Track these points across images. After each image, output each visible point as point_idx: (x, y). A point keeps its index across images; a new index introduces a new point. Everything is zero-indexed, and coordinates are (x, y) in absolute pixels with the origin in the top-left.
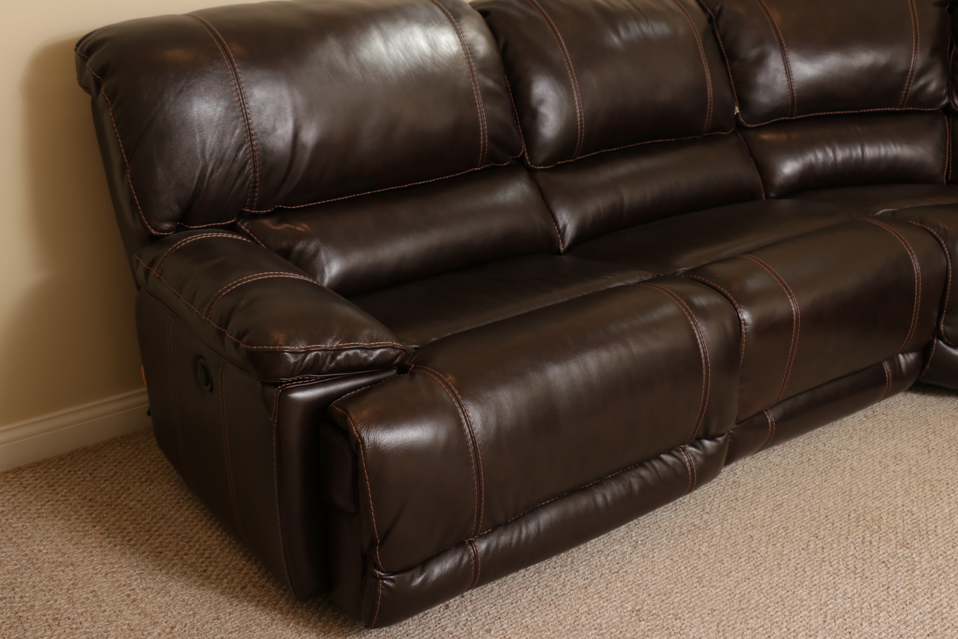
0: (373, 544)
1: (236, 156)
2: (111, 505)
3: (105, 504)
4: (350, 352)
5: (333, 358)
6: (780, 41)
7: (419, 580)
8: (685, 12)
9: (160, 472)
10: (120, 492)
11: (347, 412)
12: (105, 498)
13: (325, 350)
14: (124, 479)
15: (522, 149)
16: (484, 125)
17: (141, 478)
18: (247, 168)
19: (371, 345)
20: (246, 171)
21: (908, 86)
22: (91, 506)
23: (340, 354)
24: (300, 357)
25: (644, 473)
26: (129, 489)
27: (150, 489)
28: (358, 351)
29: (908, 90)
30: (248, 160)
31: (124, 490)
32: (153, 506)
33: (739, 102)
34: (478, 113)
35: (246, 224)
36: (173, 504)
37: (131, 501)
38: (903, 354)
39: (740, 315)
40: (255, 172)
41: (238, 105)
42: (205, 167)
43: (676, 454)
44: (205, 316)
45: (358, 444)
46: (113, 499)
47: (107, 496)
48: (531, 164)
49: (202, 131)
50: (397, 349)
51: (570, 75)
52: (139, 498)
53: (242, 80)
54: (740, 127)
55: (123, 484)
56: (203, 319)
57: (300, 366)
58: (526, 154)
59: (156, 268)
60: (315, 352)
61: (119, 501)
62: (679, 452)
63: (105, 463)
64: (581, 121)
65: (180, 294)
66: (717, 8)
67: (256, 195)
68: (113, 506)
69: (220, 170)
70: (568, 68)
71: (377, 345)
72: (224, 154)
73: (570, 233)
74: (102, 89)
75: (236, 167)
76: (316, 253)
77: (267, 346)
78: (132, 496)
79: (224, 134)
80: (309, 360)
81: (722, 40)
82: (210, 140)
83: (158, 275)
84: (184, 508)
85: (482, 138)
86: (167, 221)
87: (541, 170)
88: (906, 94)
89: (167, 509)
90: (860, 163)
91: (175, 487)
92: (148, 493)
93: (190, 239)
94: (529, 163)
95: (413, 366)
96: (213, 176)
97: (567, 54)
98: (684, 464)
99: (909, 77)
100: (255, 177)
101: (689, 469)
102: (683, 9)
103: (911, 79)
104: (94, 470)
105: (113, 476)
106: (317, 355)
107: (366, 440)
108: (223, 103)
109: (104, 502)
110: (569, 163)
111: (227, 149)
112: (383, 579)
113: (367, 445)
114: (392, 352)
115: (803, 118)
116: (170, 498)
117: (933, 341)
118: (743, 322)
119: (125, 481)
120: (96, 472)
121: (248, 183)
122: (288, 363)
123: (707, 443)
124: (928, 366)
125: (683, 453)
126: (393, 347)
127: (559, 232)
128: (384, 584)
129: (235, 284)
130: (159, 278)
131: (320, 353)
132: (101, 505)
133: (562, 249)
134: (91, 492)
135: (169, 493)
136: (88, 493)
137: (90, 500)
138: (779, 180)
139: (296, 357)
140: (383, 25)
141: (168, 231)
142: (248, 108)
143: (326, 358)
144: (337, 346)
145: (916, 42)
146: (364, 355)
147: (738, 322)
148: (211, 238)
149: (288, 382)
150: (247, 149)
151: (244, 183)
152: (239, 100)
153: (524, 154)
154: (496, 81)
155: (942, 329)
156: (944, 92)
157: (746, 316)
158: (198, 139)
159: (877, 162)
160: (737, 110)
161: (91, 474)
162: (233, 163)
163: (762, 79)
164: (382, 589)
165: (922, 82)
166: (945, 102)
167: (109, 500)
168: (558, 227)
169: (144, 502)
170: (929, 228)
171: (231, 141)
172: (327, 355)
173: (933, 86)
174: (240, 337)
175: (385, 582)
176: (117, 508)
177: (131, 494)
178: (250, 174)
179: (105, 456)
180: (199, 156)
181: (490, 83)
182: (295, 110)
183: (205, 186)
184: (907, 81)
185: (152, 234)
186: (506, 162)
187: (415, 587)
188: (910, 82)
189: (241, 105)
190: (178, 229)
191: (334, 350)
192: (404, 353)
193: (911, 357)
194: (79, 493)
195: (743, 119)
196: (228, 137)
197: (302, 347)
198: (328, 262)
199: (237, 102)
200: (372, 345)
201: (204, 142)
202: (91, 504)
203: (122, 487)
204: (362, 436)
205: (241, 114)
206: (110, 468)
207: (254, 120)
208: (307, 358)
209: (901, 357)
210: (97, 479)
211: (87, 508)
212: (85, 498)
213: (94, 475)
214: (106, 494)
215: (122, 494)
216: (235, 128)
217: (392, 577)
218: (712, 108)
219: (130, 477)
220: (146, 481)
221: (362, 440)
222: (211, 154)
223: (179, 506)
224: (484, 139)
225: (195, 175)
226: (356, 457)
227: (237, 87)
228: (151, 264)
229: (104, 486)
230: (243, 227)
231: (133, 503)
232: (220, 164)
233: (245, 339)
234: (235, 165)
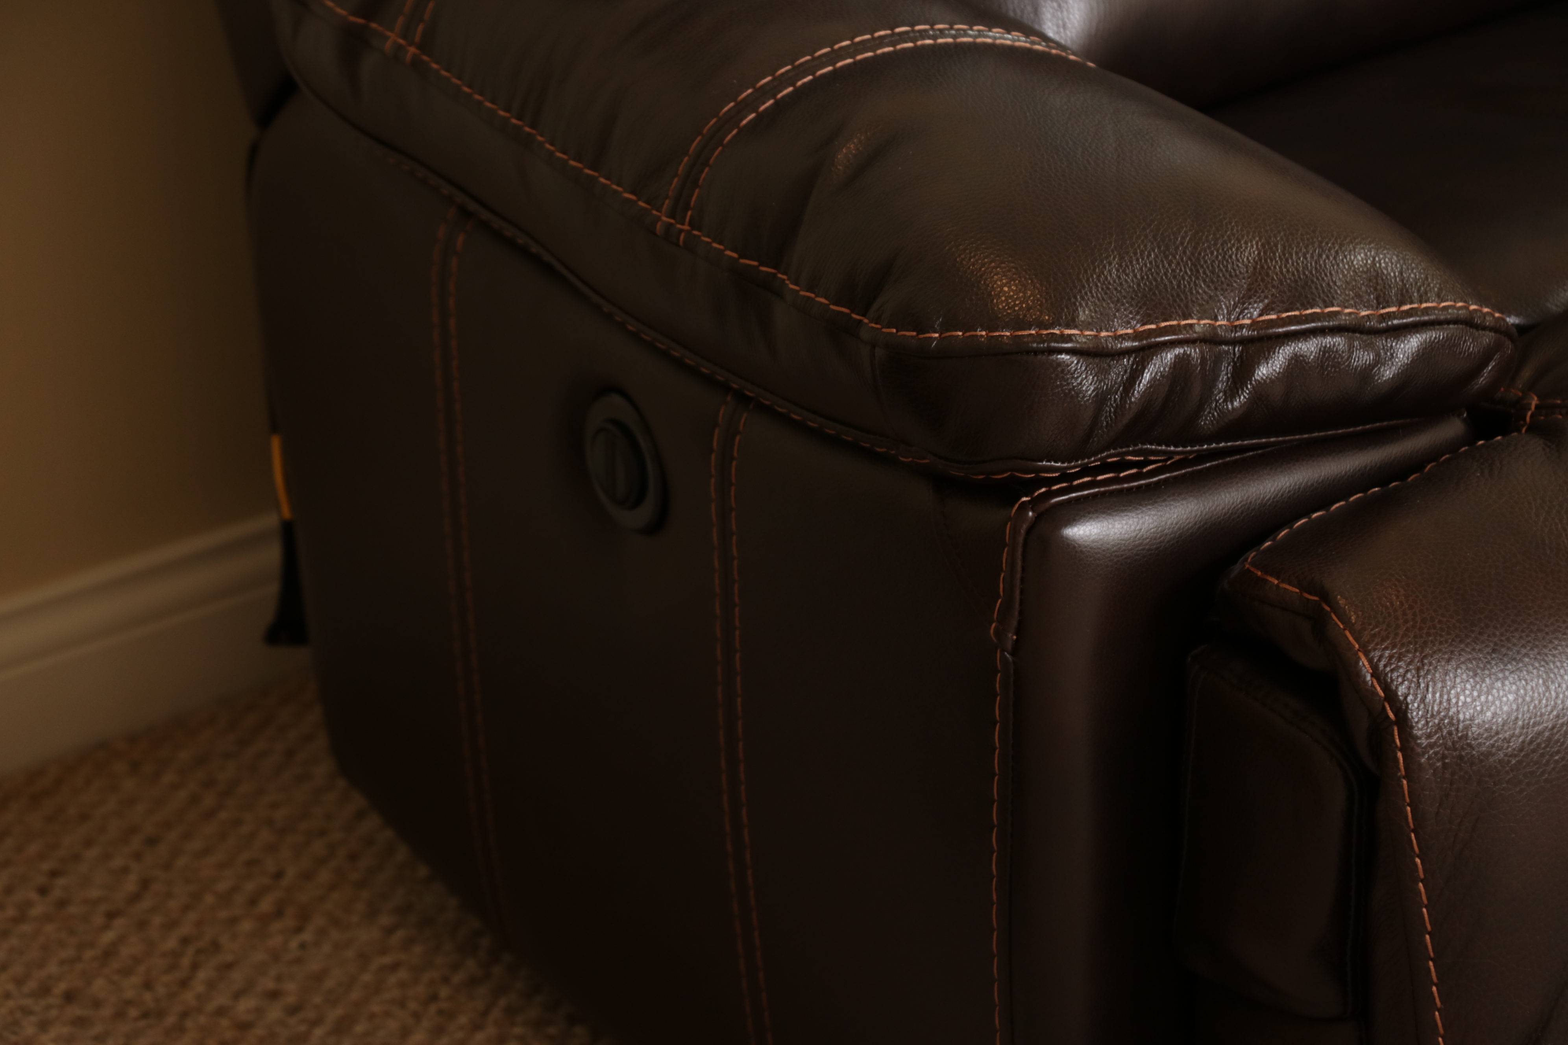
2: (160, 1014)
3: (133, 1012)
4: (1310, 347)
5: (1242, 371)
9: (325, 876)
10: (186, 961)
11: (1326, 597)
12: (130, 987)
13: (1211, 340)
14: (186, 908)
17: (253, 902)
19: (1383, 318)
22: (80, 1022)
23: (1266, 356)
24: (1117, 371)
26: (216, 946)
27: (303, 946)
28: (1337, 341)
31: (199, 951)
32: (334, 1014)
36: (412, 1005)
37: (237, 995)
44: (672, 215)
46: (161, 990)
47: (136, 980)
50: (1484, 328)
52: (269, 984)
55: (186, 929)
56: (659, 228)
57: (1120, 408)
59: (400, 21)
60: (1178, 351)
61: (189, 997)
63: (88, 843)
65: (533, 126)
68: (170, 1020)
71: (1409, 314)
77: (990, 329)
78: (238, 977)
80: (1153, 383)
83: (412, 50)
84: (463, 1020)
89: (393, 1025)
91: (400, 934)
92: (298, 961)
95: (1534, 402)
104: (54, 874)
105: (135, 898)
106: (1181, 362)
107: (1415, 713)
109: (129, 1003)
113: (1420, 728)
114: (1464, 346)
116: (392, 979)
119: (192, 916)
120: (61, 882)
122: (1073, 395)
126: (1469, 323)
129: (788, 80)
130: (415, 62)
131: (1193, 353)
132: (120, 1015)
134: (62, 963)
135: (387, 960)
136: (52, 968)
137: (69, 997)
139: (1102, 373)
143: (1216, 373)
144: (1254, 324)
146: (1362, 357)
149: (1065, 477)
161: (43, 891)
167: (148, 997)
169: (291, 1000)
172: (1218, 360)
176: (189, 1023)
177: (229, 966)
179: (84, 817)
191: (1242, 341)
192: (1507, 348)
194: (17, 969)
197: (1122, 331)
200: (1390, 316)
202: (74, 1011)
203: (185, 941)
204: (1402, 690)
206: (118, 862)
208: (1147, 376)
210: (73, 910)
211: (65, 1030)
212: (44, 990)
213: (57, 893)
214: (127, 972)
215: (195, 967)
219: (209, 899)
220: (279, 913)
221: (1402, 712)
223: (440, 1012)
229: (109, 937)
231: (245, 1006)
233: (884, 302)
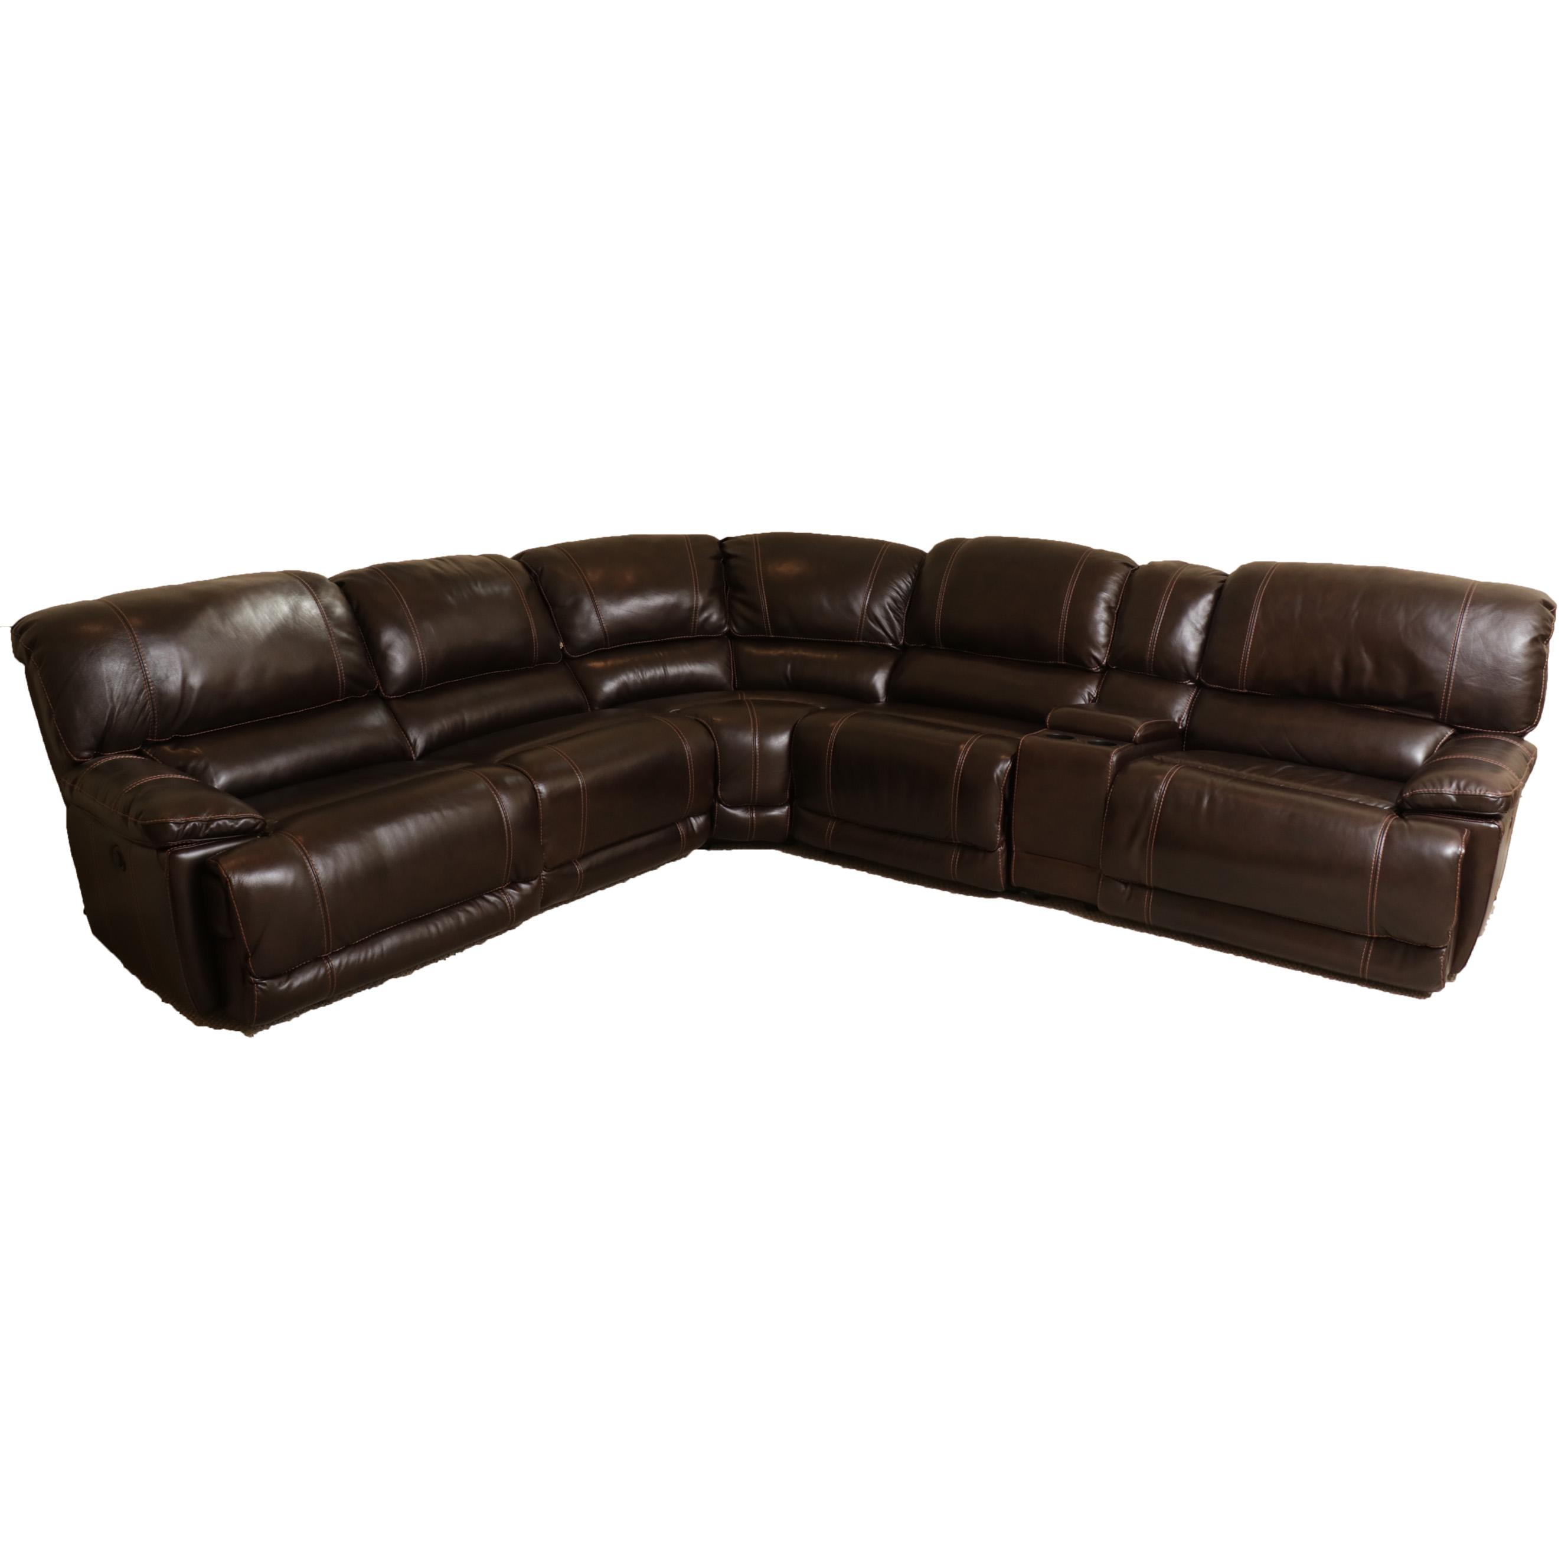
0: (246, 957)
1: (138, 698)
4: (220, 822)
5: (208, 826)
6: (590, 590)
7: (285, 986)
8: (509, 573)
11: (219, 863)
13: (201, 821)
15: (376, 683)
16: (340, 668)
18: (147, 707)
19: (236, 817)
20: (146, 710)
21: (695, 619)
23: (212, 823)
24: (182, 826)
25: (470, 909)
28: (227, 821)
29: (695, 622)
30: (147, 701)
33: (563, 639)
34: (334, 657)
35: (150, 750)
38: (694, 817)
39: (535, 786)
40: (153, 710)
41: (137, 660)
42: (113, 708)
43: (497, 894)
44: (113, 809)
45: (227, 882)
48: (385, 694)
49: (109, 682)
50: (257, 819)
51: (411, 625)
53: (139, 643)
54: (565, 657)
56: (112, 811)
57: (182, 834)
58: (381, 687)
59: (78, 784)
60: (193, 823)
62: (500, 893)
64: (423, 659)
66: (540, 569)
67: (156, 727)
69: (126, 709)
70: (409, 620)
71: (241, 816)
72: (128, 698)
73: (420, 745)
74: (32, 657)
75: (138, 707)
76: (206, 767)
77: (157, 820)
79: (127, 682)
80: (189, 829)
81: (545, 593)
82: (116, 687)
83: (80, 788)
85: (339, 676)
86: (86, 750)
87: (393, 699)
88: (695, 625)
90: (665, 678)
93: (103, 761)
94: (384, 694)
95: (271, 831)
96: (120, 715)
97: (408, 610)
98: (504, 902)
99: (694, 612)
100: (154, 713)
101: (508, 904)
102: (508, 572)
103: (696, 613)
106: (194, 825)
107: (233, 881)
108: (127, 661)
110: (418, 692)
111: (130, 693)
112: (258, 984)
113: (234, 884)
114: (252, 821)
115: (617, 648)
117: (715, 805)
118: (538, 791)
121: (148, 718)
122: (173, 831)
123: (524, 886)
124: (716, 825)
125: (502, 893)
126: (254, 818)
127: (411, 745)
128: (258, 987)
129: (136, 785)
130: (80, 790)
131: (197, 823)
133: (414, 758)
138: (600, 697)
139: (179, 827)
140: (252, 597)
141: (87, 758)
142: (146, 663)
143: (202, 826)
144: (208, 818)
145: (696, 586)
146: (232, 824)
147: (535, 792)
148: (120, 759)
149: (174, 846)
150: (146, 692)
151: (145, 719)
152: (138, 657)
153: (378, 687)
154: (349, 633)
155: (719, 795)
156: (724, 622)
157: (542, 788)
158: (107, 688)
159: (678, 677)
160: (561, 645)
162: (136, 704)
163: (579, 621)
164: (257, 991)
165: (705, 615)
166: (726, 629)
168: (410, 741)
170: (701, 720)
171: (132, 688)
172: (203, 825)
173: (715, 617)
174: (137, 817)
175: (259, 986)
178: (150, 712)
180: (109, 700)
181: (344, 635)
182: (182, 662)
183: (114, 722)
184: (694, 615)
185: (75, 761)
186: (364, 694)
187: (281, 991)
188: (696, 616)
189: (139, 661)
190: (95, 756)
191: (208, 821)
192: (263, 822)
193: (701, 819)
195: (568, 651)
196: (131, 685)
197: (182, 819)
198: (216, 773)
199: (136, 659)
201: (112, 690)
204: (230, 878)
205: (140, 667)
207: (149, 672)
208: (187, 827)
209: (692, 819)
216: (136, 678)
217: (264, 982)
218: (537, 644)
221: (230, 881)
222: (118, 698)
224: (342, 677)
225: (105, 714)
226: (226, 892)
227: (136, 648)
228: (74, 782)
230: (148, 753)
232: (126, 705)
233: (141, 817)
234: (137, 705)
